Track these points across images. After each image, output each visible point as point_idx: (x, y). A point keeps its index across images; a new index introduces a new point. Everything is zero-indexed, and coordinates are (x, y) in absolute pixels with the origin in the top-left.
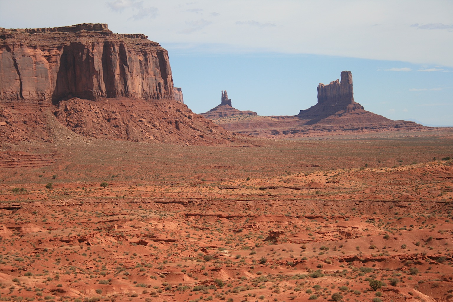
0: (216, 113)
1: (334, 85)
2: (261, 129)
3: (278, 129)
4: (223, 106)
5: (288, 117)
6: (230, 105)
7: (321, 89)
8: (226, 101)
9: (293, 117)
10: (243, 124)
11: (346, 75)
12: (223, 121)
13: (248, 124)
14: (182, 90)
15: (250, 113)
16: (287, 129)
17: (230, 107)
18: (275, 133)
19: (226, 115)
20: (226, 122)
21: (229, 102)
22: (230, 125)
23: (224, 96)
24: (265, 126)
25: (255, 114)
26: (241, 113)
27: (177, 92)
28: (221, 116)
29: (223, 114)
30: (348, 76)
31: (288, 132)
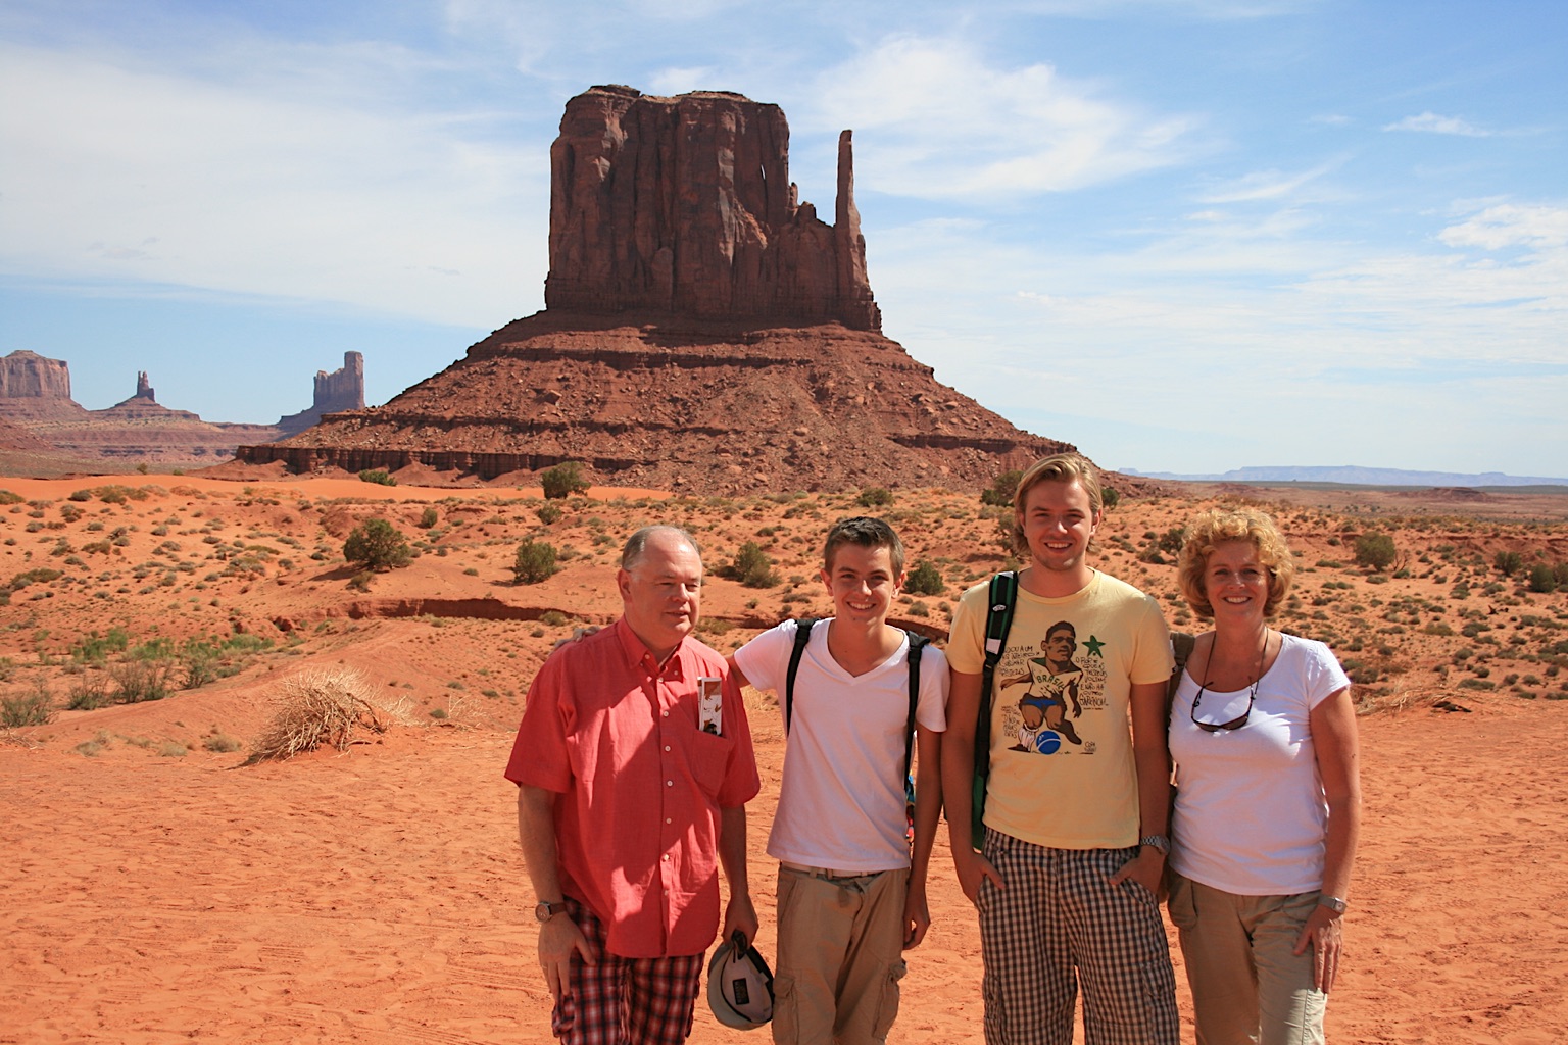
0: (122, 411)
1: (338, 377)
2: (169, 444)
3: (206, 445)
4: (138, 400)
5: (257, 426)
6: (151, 396)
7: (322, 382)
8: (144, 391)
9: (266, 427)
10: (149, 433)
11: (352, 358)
12: (138, 425)
13: (157, 433)
14: (68, 365)
15: (186, 416)
16: (225, 446)
17: (149, 402)
18: (200, 452)
19: (140, 416)
20: (119, 427)
21: (150, 393)
22: (123, 432)
23: (142, 381)
24: (189, 440)
25: (196, 417)
26: (169, 414)
27: (58, 367)
28: (131, 417)
29: (135, 413)
30: (355, 361)
31: (226, 451)
